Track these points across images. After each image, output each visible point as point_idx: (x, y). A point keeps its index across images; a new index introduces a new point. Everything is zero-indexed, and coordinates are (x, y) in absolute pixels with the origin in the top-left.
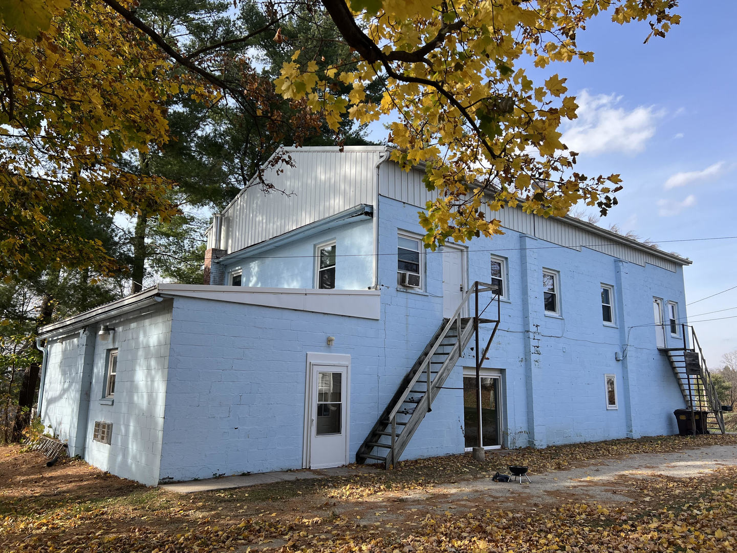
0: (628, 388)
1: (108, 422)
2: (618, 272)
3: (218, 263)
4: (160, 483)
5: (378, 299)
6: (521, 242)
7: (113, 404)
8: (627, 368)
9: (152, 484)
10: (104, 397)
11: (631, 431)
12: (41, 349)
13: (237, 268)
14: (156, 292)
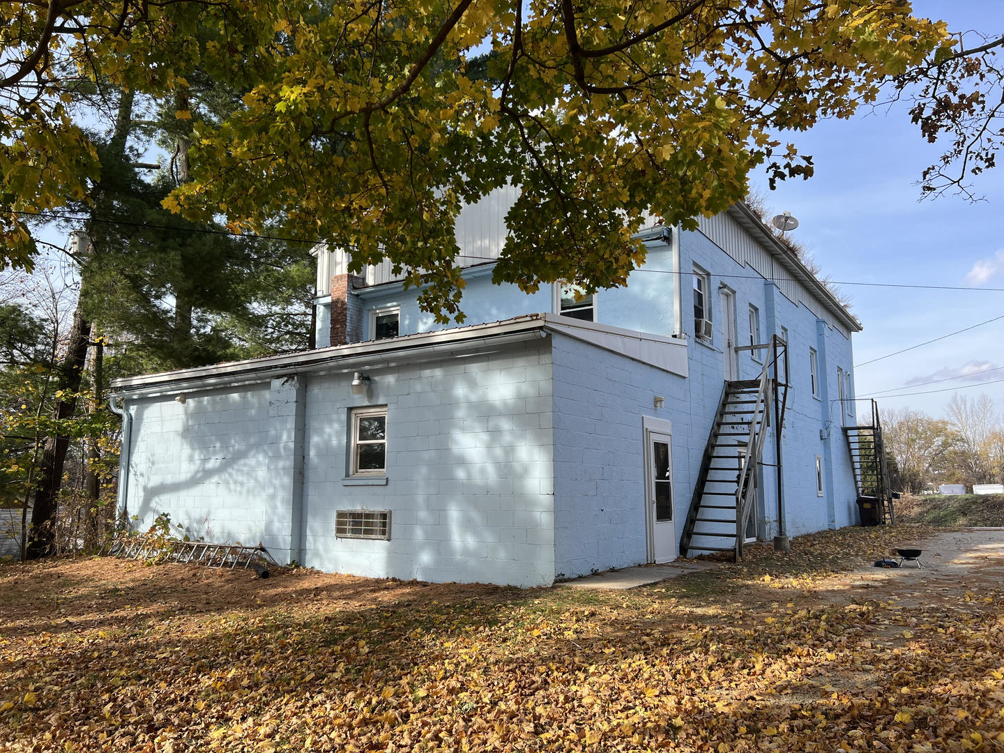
0: (831, 472)
1: (378, 508)
2: (820, 335)
3: (357, 295)
4: (556, 582)
5: (685, 350)
6: (766, 290)
7: (387, 484)
8: (830, 448)
9: (538, 584)
10: (347, 475)
11: (833, 522)
12: (120, 411)
13: (389, 305)
14: (540, 323)
